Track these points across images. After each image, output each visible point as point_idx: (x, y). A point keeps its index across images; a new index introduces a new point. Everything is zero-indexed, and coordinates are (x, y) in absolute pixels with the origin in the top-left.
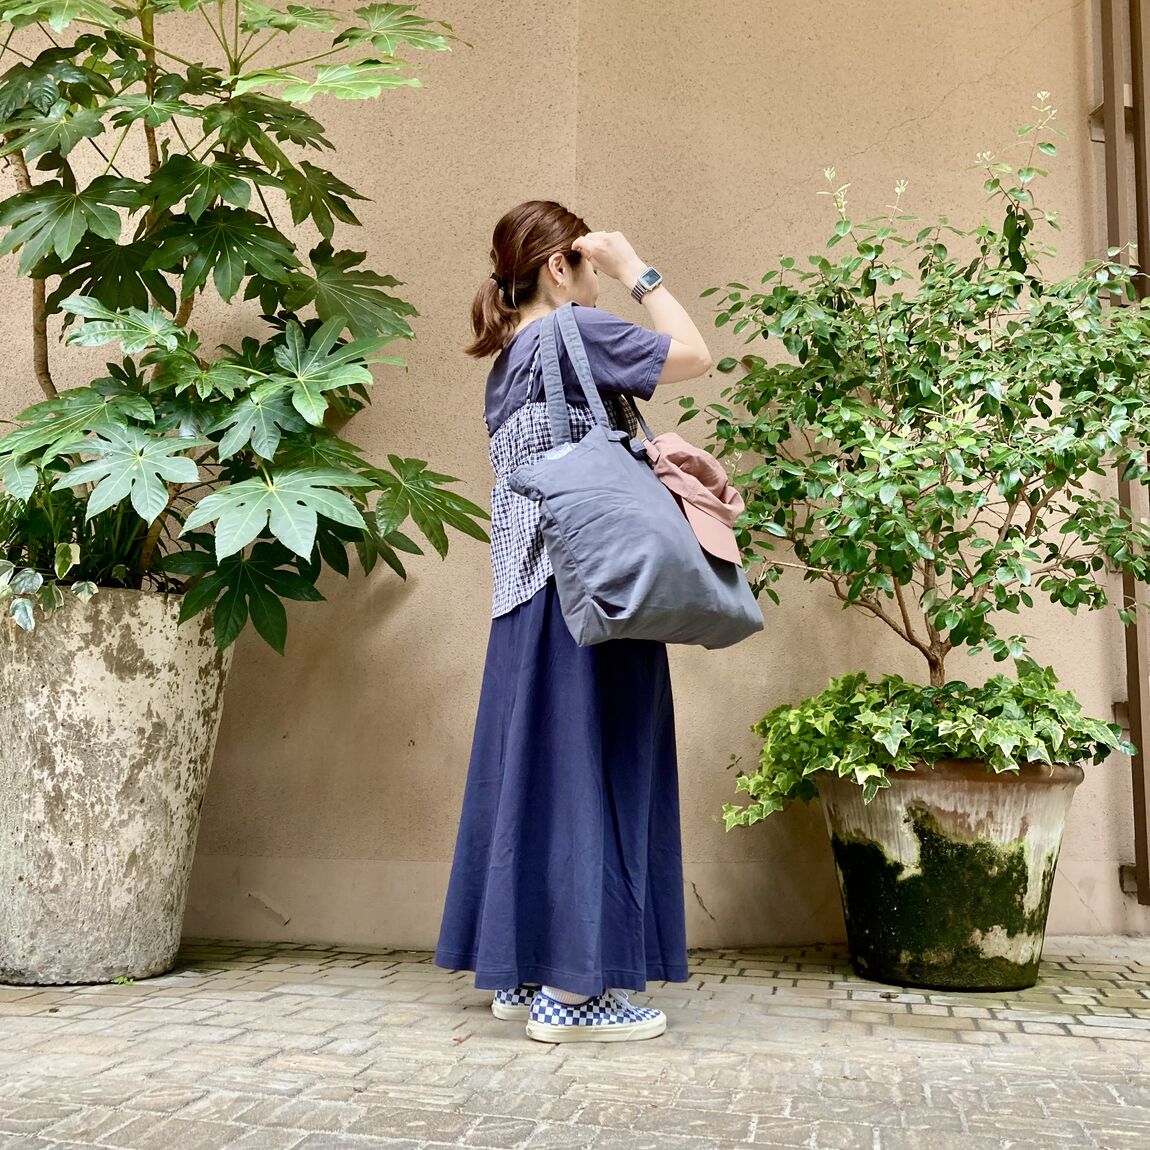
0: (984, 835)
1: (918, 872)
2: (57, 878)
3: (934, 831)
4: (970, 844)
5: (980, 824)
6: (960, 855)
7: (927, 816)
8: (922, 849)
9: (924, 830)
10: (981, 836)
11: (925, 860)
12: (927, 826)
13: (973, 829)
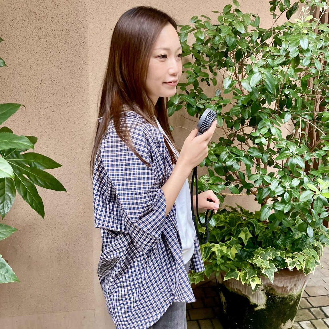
0: (292, 292)
1: (264, 307)
3: (274, 294)
4: (286, 296)
5: (291, 289)
6: (282, 301)
7: (272, 289)
8: (267, 300)
9: (269, 294)
10: (291, 293)
11: (268, 303)
12: (271, 292)
13: (288, 291)
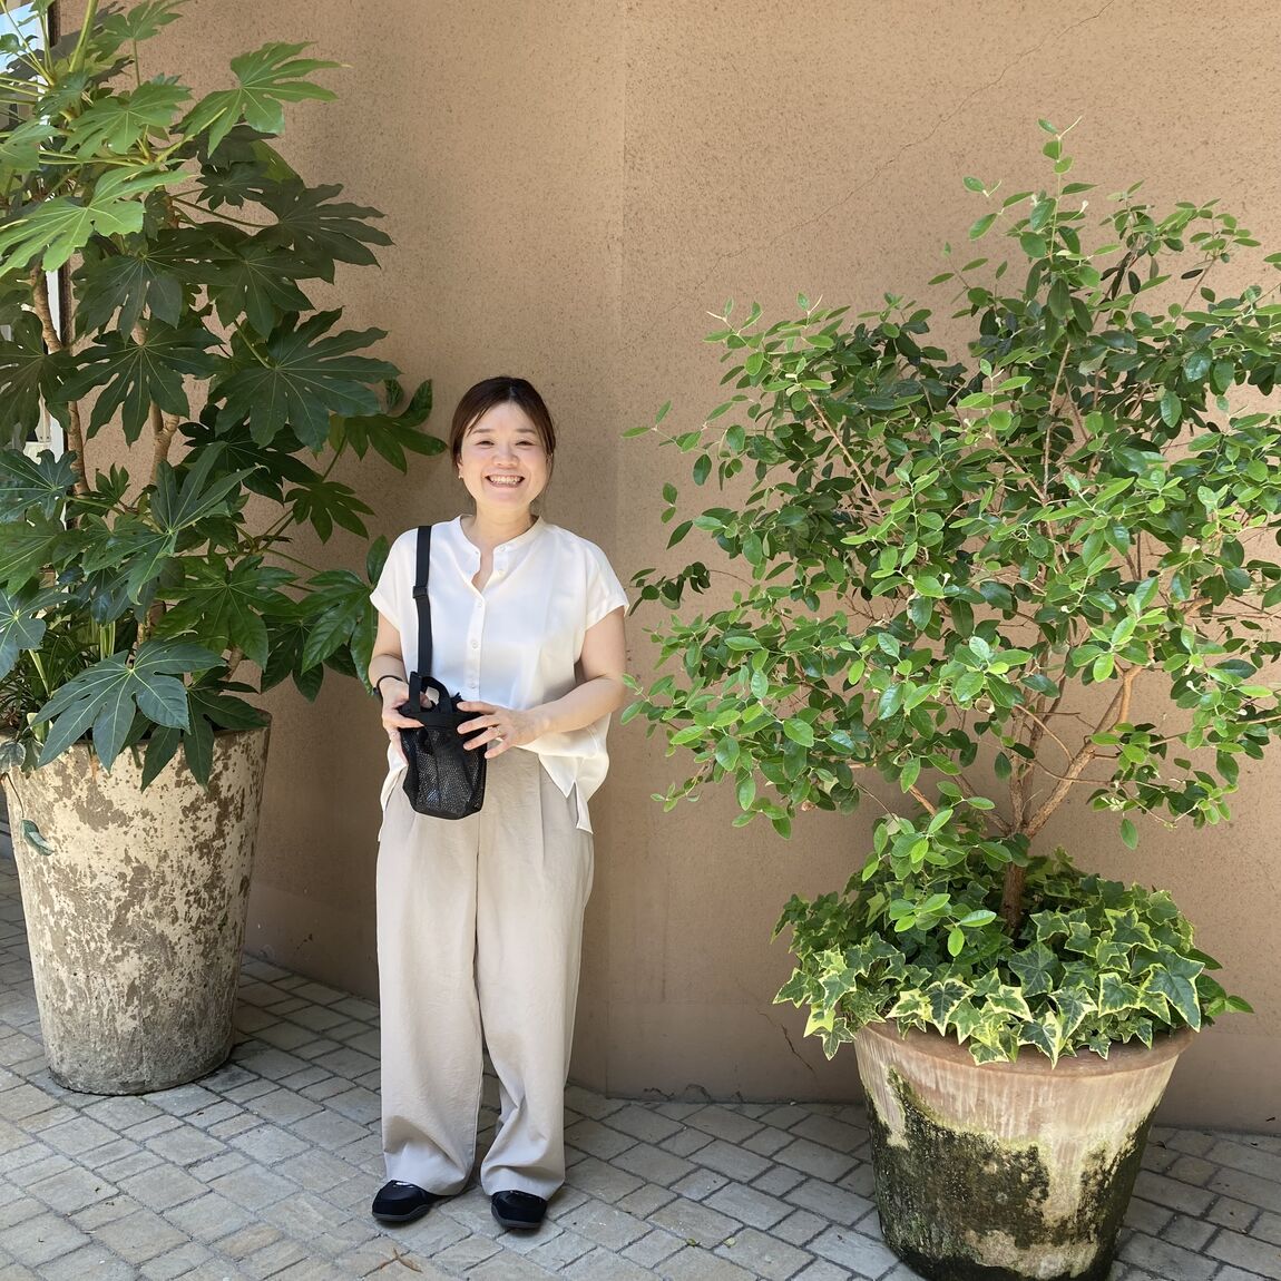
1: (905, 1144)
2: (70, 1004)
3: (918, 1105)
4: (958, 1131)
6: (946, 1140)
7: (906, 1086)
8: (907, 1120)
9: (906, 1100)
11: (910, 1133)
12: (909, 1097)
13: (960, 1114)
